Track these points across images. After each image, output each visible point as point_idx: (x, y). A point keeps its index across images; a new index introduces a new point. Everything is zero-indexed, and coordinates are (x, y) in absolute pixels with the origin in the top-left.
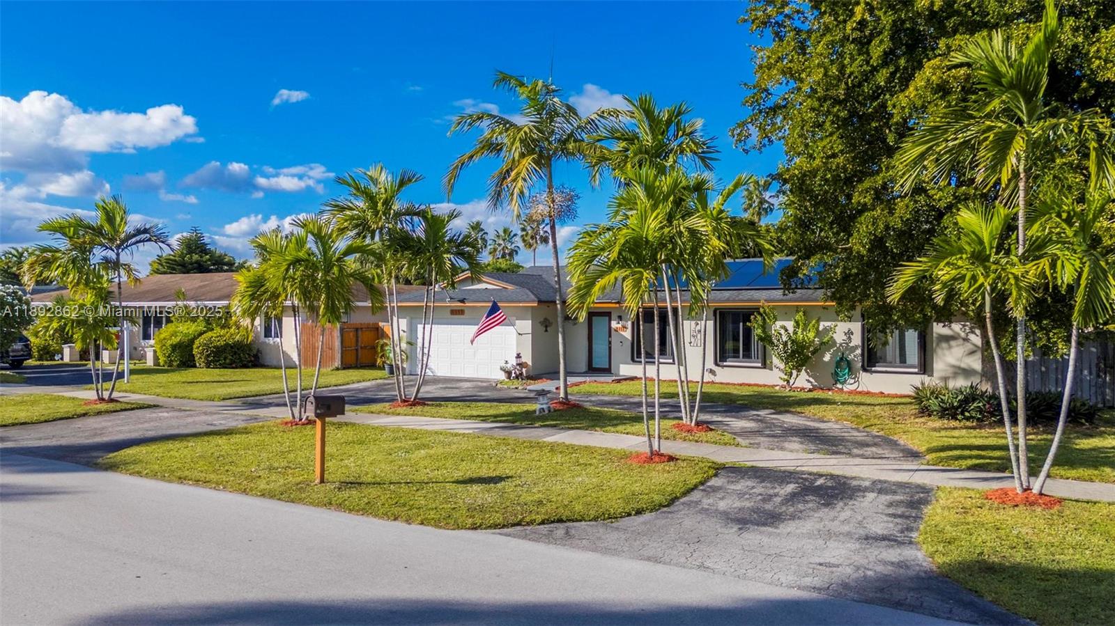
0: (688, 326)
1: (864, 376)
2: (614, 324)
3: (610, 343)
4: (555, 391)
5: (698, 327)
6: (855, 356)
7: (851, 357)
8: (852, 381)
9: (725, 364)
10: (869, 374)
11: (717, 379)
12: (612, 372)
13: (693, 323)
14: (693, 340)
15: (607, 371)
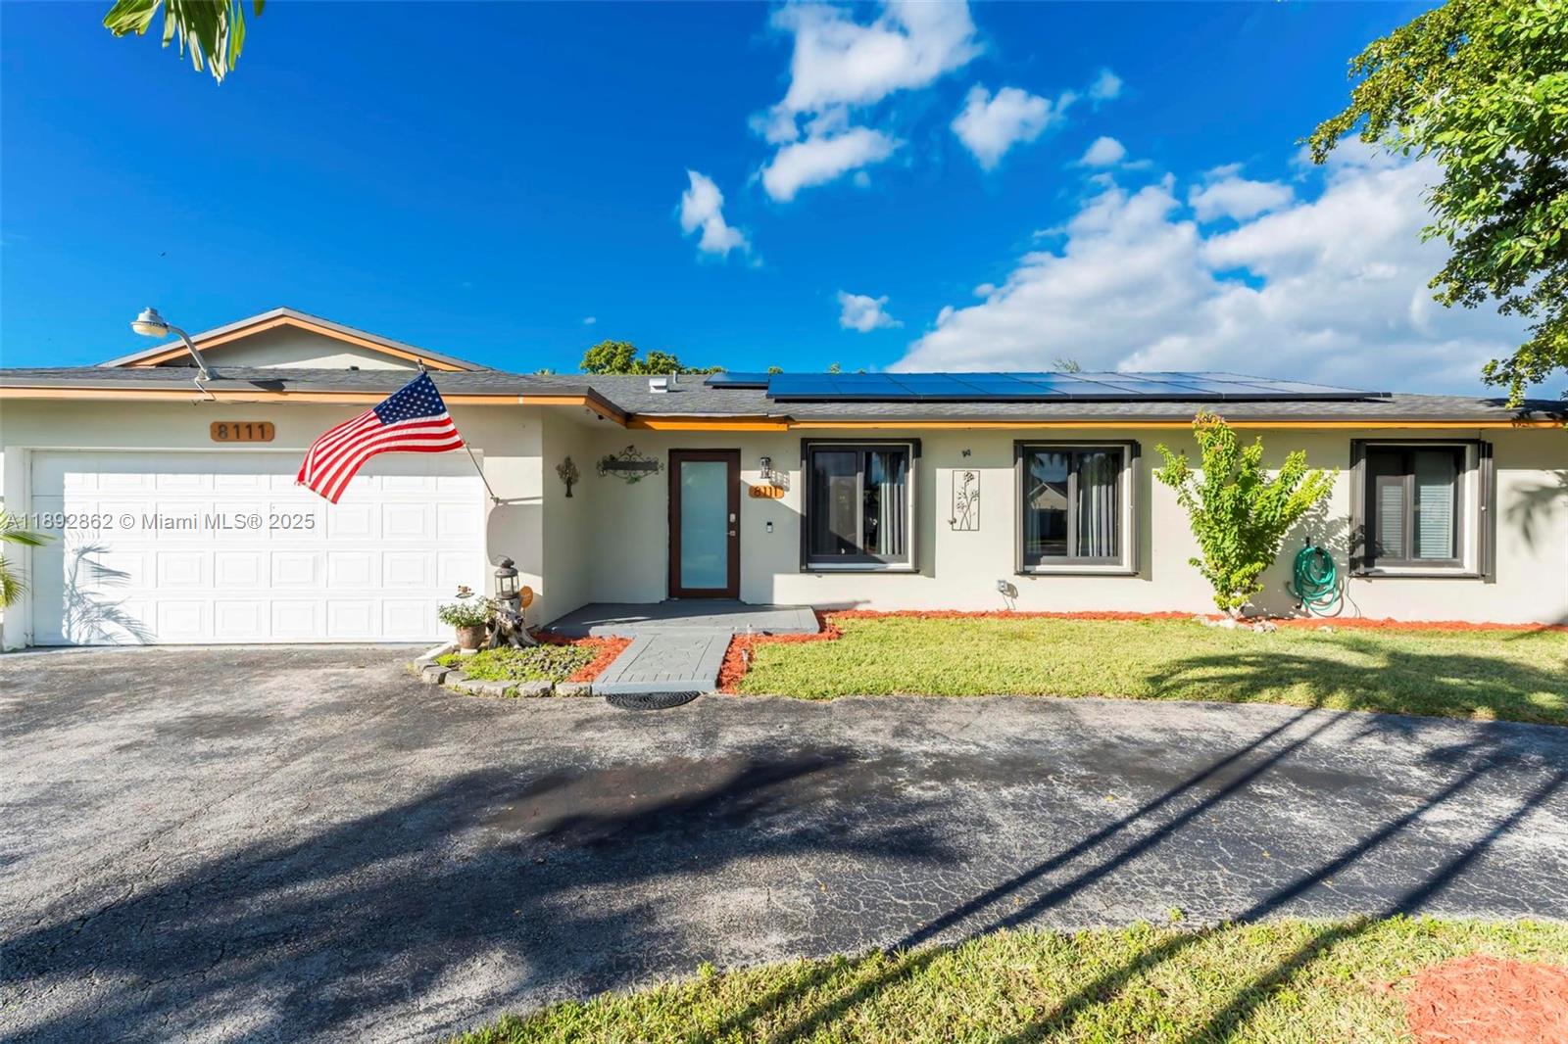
0: (947, 480)
1: (1356, 587)
2: (751, 477)
3: (735, 526)
4: (713, 692)
5: (973, 486)
6: (1337, 542)
7: (1328, 546)
8: (1327, 598)
9: (1039, 568)
10: (1363, 582)
11: (1020, 605)
12: (743, 598)
13: (960, 474)
14: (959, 516)
15: (726, 597)
